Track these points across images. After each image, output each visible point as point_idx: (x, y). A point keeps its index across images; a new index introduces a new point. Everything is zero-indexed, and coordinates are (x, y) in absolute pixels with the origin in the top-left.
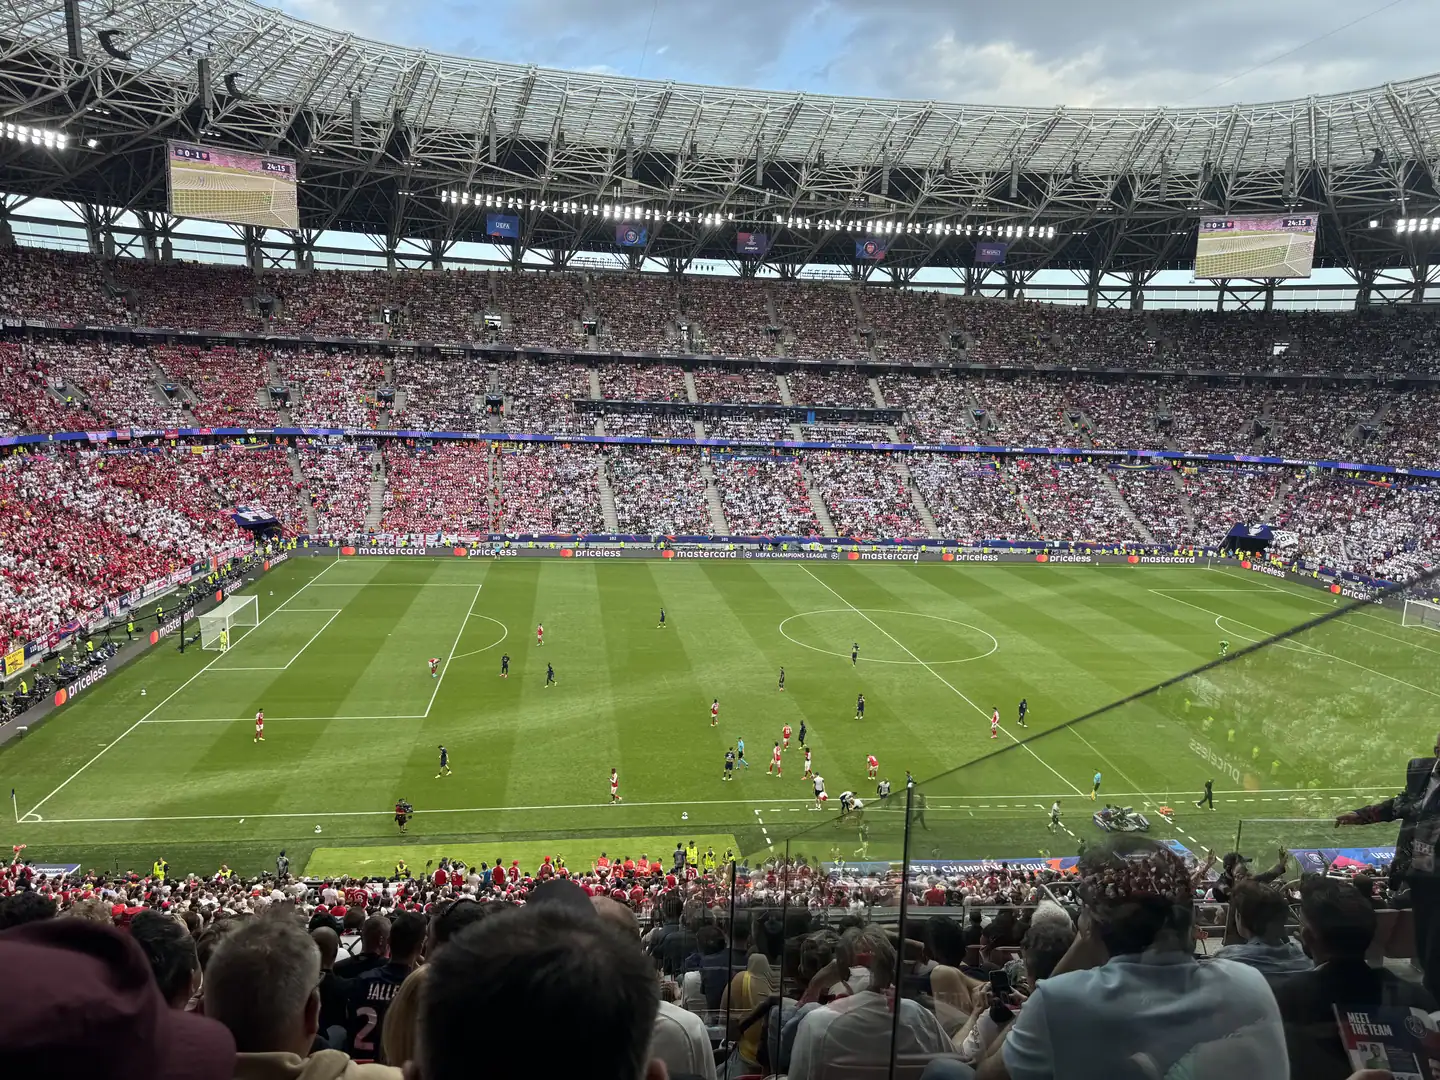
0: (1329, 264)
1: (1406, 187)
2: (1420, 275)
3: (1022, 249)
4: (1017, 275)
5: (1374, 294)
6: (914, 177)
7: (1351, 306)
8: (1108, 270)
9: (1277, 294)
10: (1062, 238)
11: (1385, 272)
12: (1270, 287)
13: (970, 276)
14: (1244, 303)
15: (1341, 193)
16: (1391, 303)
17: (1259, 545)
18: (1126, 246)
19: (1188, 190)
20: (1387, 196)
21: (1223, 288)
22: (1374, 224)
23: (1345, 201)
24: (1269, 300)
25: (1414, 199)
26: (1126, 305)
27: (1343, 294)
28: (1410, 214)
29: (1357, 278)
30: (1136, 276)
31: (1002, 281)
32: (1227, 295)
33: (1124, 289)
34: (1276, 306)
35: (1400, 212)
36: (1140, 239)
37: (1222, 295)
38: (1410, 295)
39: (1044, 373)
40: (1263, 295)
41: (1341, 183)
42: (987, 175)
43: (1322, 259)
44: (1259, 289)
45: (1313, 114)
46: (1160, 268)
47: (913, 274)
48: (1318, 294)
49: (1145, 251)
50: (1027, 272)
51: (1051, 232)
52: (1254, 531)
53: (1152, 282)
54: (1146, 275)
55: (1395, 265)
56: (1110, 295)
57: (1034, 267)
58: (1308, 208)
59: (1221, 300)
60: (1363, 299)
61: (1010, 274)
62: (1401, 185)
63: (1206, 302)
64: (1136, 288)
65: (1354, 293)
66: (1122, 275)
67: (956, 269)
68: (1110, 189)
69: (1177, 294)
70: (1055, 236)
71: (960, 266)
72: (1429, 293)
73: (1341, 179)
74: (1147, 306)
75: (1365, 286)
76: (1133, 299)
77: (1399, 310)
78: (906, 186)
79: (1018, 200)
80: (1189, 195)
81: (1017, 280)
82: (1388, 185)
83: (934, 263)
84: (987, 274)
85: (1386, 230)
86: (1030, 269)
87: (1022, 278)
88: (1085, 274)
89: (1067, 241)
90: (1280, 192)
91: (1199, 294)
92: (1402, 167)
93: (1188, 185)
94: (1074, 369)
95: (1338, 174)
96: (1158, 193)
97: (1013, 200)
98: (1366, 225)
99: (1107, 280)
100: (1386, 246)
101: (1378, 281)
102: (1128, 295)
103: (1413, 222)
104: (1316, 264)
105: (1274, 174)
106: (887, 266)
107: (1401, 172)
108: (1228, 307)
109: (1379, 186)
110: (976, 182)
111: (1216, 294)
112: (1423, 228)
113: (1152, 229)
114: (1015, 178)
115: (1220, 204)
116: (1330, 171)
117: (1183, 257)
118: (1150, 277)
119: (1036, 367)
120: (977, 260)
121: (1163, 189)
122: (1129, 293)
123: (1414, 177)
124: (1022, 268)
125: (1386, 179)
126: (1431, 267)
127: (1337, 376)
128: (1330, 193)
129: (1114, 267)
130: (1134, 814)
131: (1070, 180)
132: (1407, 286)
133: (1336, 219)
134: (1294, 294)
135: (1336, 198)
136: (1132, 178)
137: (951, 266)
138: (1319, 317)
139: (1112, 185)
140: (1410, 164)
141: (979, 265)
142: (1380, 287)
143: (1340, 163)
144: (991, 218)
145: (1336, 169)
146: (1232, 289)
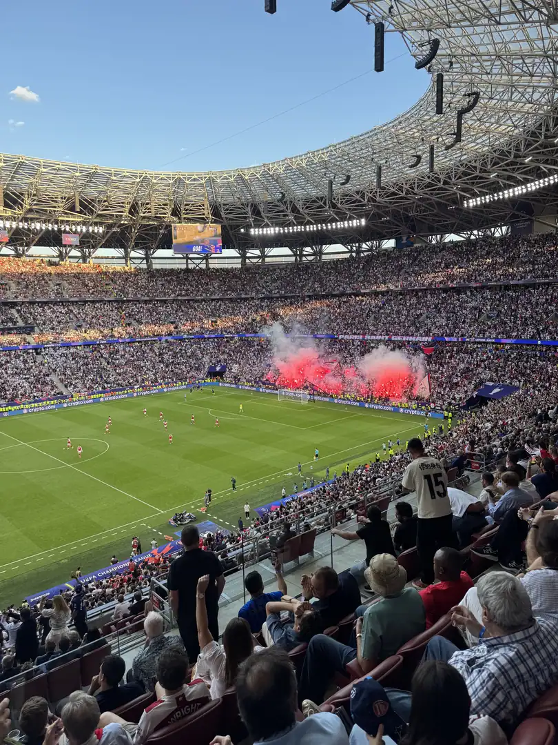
0: (228, 248)
1: (252, 214)
2: (263, 252)
3: (87, 238)
4: (86, 251)
5: (247, 261)
6: (19, 197)
7: (239, 266)
8: (133, 249)
9: (210, 261)
10: (107, 233)
11: (250, 251)
12: (206, 258)
13: (61, 253)
14: (198, 265)
15: (227, 216)
16: (254, 264)
17: (221, 374)
18: (139, 237)
19: (164, 211)
20: (245, 218)
21: (187, 258)
22: (242, 230)
23: (230, 219)
24: (207, 264)
25: (255, 220)
26: (145, 266)
27: (236, 260)
28: (255, 227)
29: (240, 254)
30: (147, 252)
31: (79, 254)
32: (190, 261)
33: (143, 259)
34: (211, 266)
35: (251, 225)
36: (146, 234)
37: (187, 261)
38: (260, 261)
39: (109, 301)
40: (204, 262)
41: (229, 212)
42: (62, 198)
43: (227, 244)
44: (202, 259)
45: (211, 181)
46: (158, 248)
47: (27, 250)
48: (226, 261)
49: (149, 240)
50: (92, 250)
51: (101, 230)
52: (218, 369)
53: (154, 255)
54: (152, 252)
55: (253, 247)
56: (136, 261)
57: (94, 247)
58: (215, 222)
59: (187, 264)
60: (243, 263)
61: (83, 251)
62: (250, 213)
63: (180, 265)
64: (147, 258)
65: (240, 260)
66: (140, 252)
67: (52, 248)
68: (127, 210)
69: (167, 261)
70: (103, 232)
71: (54, 246)
72: (267, 260)
73: (227, 210)
74: (155, 267)
75: (244, 257)
76: (147, 262)
77: (257, 267)
78: (15, 202)
79: (81, 212)
80: (165, 214)
81: (87, 254)
82: (245, 213)
83: (38, 244)
84: (70, 251)
85: (247, 234)
86: (93, 247)
87: (90, 253)
88: (122, 250)
89: (109, 235)
90: (204, 214)
91: (177, 261)
92: (249, 205)
93: (163, 208)
94: (125, 299)
95: (227, 207)
96: (150, 212)
97: (78, 212)
98: (239, 230)
99: (133, 254)
100: (248, 240)
101: (248, 255)
102: (145, 261)
103: (257, 230)
104: (223, 247)
105: (200, 206)
106: (11, 246)
107: (249, 208)
108: (190, 266)
109: (242, 214)
110: (56, 202)
111: (184, 261)
112: (261, 233)
113: (151, 229)
114: (77, 201)
115: (179, 219)
116: (222, 206)
117: (167, 243)
118: (154, 253)
119: (105, 299)
120: (64, 243)
121: (153, 211)
122: (145, 260)
123: (254, 211)
124: (88, 247)
125: (245, 211)
126: (266, 249)
127: (239, 297)
128: (223, 216)
129: (137, 246)
130: (187, 514)
131: (107, 203)
132: (258, 257)
133: (227, 227)
134: (216, 261)
135: (226, 218)
136: (137, 204)
137: (50, 246)
138: (227, 271)
139: (128, 207)
140: (252, 204)
141: (65, 246)
142: (249, 258)
143: (226, 202)
144: (67, 221)
145: (224, 205)
146: (191, 259)
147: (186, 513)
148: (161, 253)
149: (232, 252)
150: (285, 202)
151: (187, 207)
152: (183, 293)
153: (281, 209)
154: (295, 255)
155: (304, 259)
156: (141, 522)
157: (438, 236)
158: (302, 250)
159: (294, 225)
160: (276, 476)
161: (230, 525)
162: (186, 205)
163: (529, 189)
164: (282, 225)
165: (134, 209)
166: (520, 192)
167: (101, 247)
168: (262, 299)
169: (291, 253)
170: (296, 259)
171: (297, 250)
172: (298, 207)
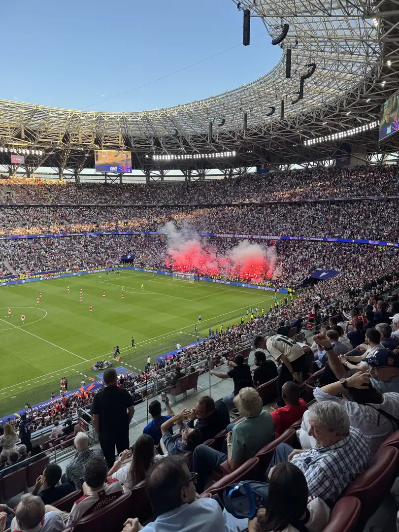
0: (136, 169)
1: (154, 145)
2: (162, 173)
3: (31, 159)
4: (30, 168)
5: (151, 179)
7: (145, 182)
8: (65, 168)
9: (123, 178)
10: (46, 155)
11: (152, 172)
12: (120, 176)
13: (10, 168)
14: (114, 180)
15: (136, 145)
16: (156, 181)
17: (131, 261)
18: (69, 159)
19: (89, 140)
20: (149, 147)
21: (106, 176)
22: (147, 156)
23: (138, 148)
24: (121, 180)
25: (157, 149)
26: (74, 181)
27: (142, 178)
28: (156, 155)
29: (145, 173)
30: (75, 170)
31: (24, 171)
32: (107, 178)
33: (72, 175)
34: (123, 182)
35: (153, 153)
36: (75, 157)
37: (106, 178)
38: (160, 179)
39: (47, 206)
40: (119, 178)
41: (137, 142)
42: (11, 128)
43: (135, 166)
44: (117, 176)
45: (124, 120)
46: (84, 167)
48: (135, 178)
49: (77, 161)
50: (34, 168)
51: (41, 153)
52: (129, 257)
53: (81, 173)
54: (79, 170)
55: (155, 169)
56: (67, 177)
57: (37, 166)
58: (127, 149)
59: (106, 179)
60: (148, 180)
61: (27, 168)
63: (101, 180)
64: (76, 174)
65: (145, 178)
66: (71, 170)
67: (4, 165)
68: (61, 139)
69: (91, 177)
70: (43, 154)
71: (5, 164)
72: (165, 178)
73: (136, 141)
74: (81, 181)
75: (148, 176)
76: (76, 177)
77: (158, 184)
79: (26, 139)
80: (89, 142)
81: (31, 171)
82: (149, 144)
84: (17, 168)
85: (150, 159)
86: (35, 166)
87: (32, 170)
88: (57, 169)
89: (47, 157)
90: (118, 144)
91: (98, 177)
92: (152, 138)
93: (88, 139)
94: (59, 204)
95: (135, 139)
96: (78, 141)
97: (23, 139)
98: (145, 156)
99: (65, 171)
100: (151, 163)
101: (151, 174)
102: (74, 177)
103: (157, 156)
104: (133, 168)
105: (115, 137)
107: (152, 140)
108: (109, 182)
109: (146, 144)
110: (6, 131)
111: (104, 177)
112: (160, 158)
113: (79, 153)
114: (23, 131)
115: (100, 146)
116: (132, 138)
117: (91, 164)
118: (81, 171)
119: (44, 204)
120: (12, 162)
121: (80, 139)
122: (74, 176)
123: (155, 142)
124: (31, 166)
125: (147, 142)
126: (164, 170)
127: (144, 205)
128: (133, 145)
129: (68, 166)
130: (106, 362)
131: (45, 133)
132: (158, 176)
133: (136, 153)
134: (127, 178)
135: (135, 147)
136: (68, 135)
137: (2, 164)
138: (136, 186)
139: (61, 137)
140: (154, 138)
141: (13, 164)
142: (152, 176)
143: (135, 136)
144: (15, 146)
145: (134, 137)
146: (109, 176)
147: (104, 361)
148: (86, 171)
149: (139, 172)
150: (179, 137)
151: (106, 138)
152: (103, 201)
153: (176, 142)
154: (185, 175)
155: (192, 178)
156: (71, 368)
157: (286, 165)
158: (190, 173)
159: (185, 154)
160: (171, 334)
161: (137, 369)
162: (105, 137)
163: (349, 134)
164: (176, 153)
165: (66, 139)
166: (343, 136)
167: (41, 166)
168: (161, 207)
169: (182, 174)
170: (186, 178)
171: (186, 172)
172: (188, 141)
